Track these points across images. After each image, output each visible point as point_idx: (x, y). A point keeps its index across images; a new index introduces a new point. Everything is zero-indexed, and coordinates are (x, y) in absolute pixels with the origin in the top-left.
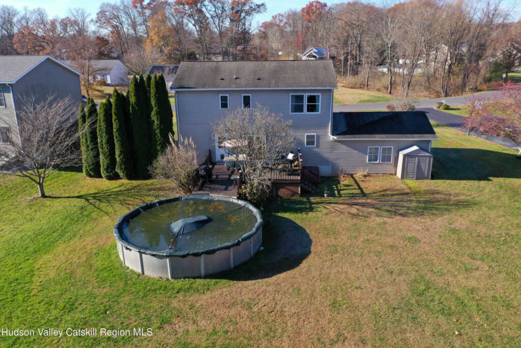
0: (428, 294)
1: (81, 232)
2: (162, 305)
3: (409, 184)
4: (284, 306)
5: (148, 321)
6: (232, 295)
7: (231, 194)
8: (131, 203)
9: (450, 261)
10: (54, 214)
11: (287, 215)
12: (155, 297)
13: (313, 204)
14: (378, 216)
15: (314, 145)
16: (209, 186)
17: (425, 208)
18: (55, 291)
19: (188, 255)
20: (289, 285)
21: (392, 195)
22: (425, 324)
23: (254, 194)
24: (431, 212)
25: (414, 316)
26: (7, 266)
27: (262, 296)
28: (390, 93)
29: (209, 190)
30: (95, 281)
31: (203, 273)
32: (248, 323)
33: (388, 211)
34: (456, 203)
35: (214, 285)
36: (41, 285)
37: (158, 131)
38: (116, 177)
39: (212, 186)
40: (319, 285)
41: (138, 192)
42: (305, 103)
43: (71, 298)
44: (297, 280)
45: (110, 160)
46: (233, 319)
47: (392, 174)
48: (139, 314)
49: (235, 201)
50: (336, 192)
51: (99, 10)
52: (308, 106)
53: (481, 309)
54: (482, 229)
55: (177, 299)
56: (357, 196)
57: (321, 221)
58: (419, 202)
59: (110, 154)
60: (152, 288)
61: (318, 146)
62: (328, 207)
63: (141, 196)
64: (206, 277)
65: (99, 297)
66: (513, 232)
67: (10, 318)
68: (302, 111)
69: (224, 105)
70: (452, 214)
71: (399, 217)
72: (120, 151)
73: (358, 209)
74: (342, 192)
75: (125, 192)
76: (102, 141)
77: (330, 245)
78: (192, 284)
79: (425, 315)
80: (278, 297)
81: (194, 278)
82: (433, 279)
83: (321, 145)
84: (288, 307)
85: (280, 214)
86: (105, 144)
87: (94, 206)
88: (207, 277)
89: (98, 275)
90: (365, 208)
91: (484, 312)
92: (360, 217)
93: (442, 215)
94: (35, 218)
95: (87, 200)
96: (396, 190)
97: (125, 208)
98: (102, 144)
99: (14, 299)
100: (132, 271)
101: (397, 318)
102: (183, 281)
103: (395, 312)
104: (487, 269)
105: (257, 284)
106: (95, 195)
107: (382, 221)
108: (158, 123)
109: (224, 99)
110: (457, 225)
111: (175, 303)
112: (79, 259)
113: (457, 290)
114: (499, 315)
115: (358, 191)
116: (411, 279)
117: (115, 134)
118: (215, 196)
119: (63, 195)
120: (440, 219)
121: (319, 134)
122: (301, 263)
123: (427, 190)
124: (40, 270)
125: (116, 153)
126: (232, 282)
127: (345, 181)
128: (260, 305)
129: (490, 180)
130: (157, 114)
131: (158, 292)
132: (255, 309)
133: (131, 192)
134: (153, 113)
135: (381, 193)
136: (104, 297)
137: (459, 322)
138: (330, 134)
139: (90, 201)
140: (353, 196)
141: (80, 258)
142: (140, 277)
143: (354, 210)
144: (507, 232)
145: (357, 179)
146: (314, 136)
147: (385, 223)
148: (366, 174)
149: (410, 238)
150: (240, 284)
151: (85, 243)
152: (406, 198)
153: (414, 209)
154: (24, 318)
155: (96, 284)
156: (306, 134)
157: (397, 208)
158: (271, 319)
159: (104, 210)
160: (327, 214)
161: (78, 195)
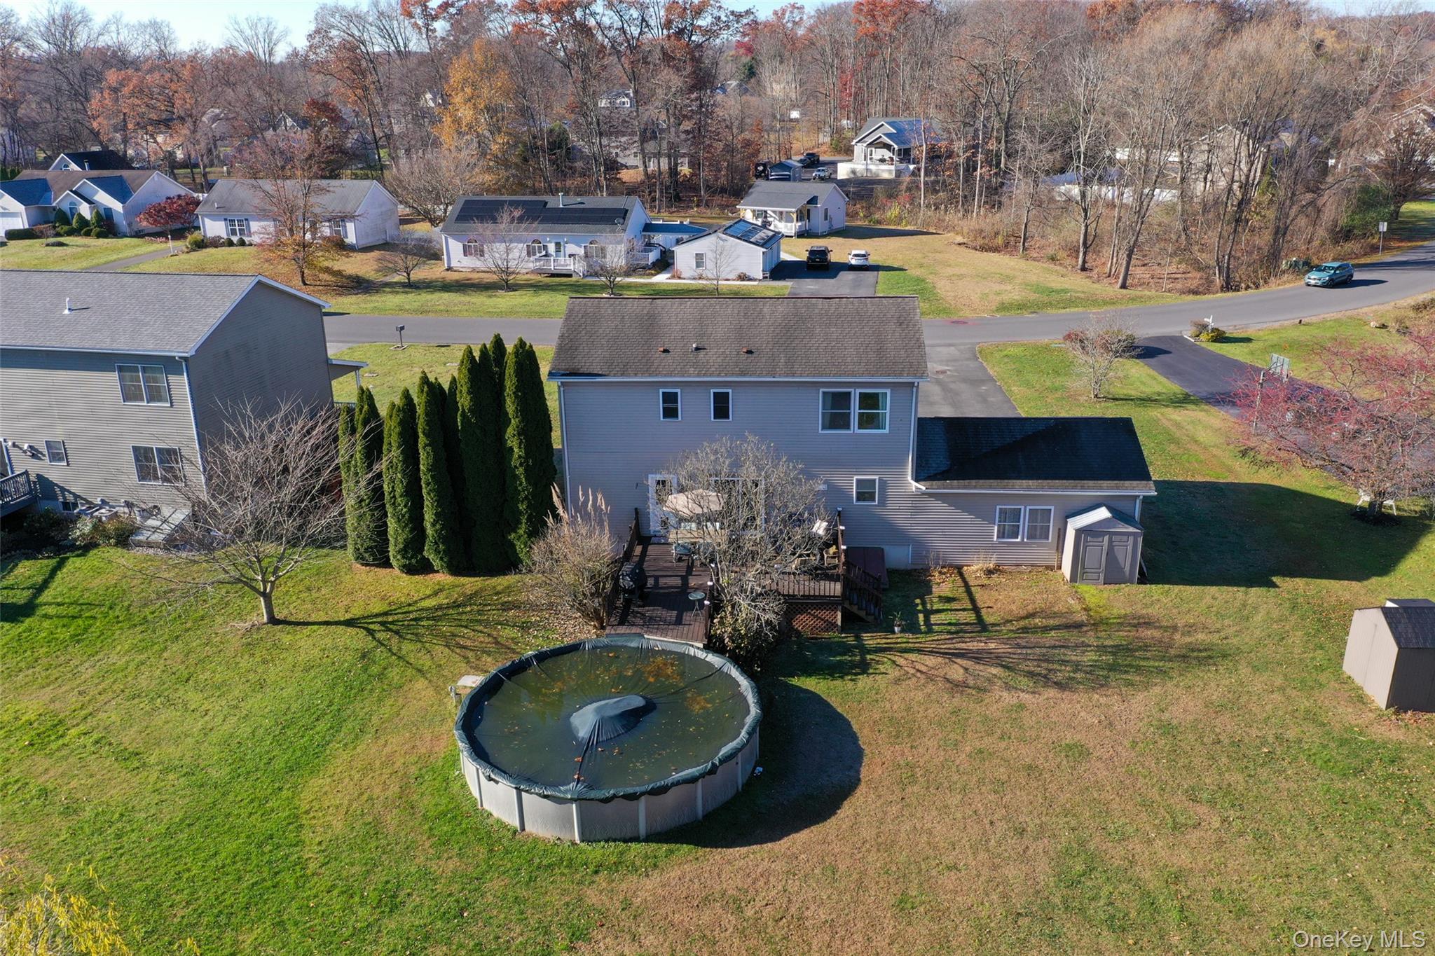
0: (1089, 883)
1: (375, 720)
2: (568, 899)
3: (1087, 596)
4: (804, 907)
5: (546, 933)
6: (703, 880)
7: (690, 635)
8: (469, 643)
9: (1147, 805)
10: (307, 670)
11: (810, 684)
12: (552, 883)
13: (869, 652)
14: (1008, 687)
15: (874, 500)
16: (640, 610)
17: (1112, 668)
18: (352, 865)
19: (614, 796)
20: (815, 860)
21: (1046, 629)
22: (1073, 948)
23: (742, 637)
24: (1124, 676)
25: (1055, 932)
26: (242, 804)
27: (761, 883)
28: (1084, 269)
29: (641, 622)
30: (427, 844)
31: (642, 831)
32: (737, 942)
33: (1031, 674)
34: (1184, 651)
35: (666, 857)
36: (323, 851)
37: (520, 471)
38: (424, 568)
39: (649, 611)
40: (875, 860)
41: (479, 612)
42: (855, 410)
43: (387, 882)
44: (830, 848)
45: (411, 531)
46: (707, 932)
47: (1051, 568)
48: (526, 919)
49: (701, 655)
50: (921, 616)
51: (312, 27)
52: (861, 415)
53: (1186, 917)
54: (1227, 725)
55: (595, 886)
56: (966, 632)
57: (883, 699)
58: (1101, 649)
59: (411, 519)
60: (544, 863)
61: (883, 503)
62: (900, 661)
63: (487, 624)
64: (648, 839)
65: (443, 881)
66: (1291, 734)
67: (281, 923)
68: (848, 427)
69: (670, 412)
70: (1169, 684)
71: (1052, 692)
72: (436, 514)
73: (966, 669)
74: (934, 619)
75: (451, 611)
76: (393, 490)
77: (902, 762)
78: (622, 853)
79: (1075, 929)
80: (793, 886)
81: (626, 841)
82: (1104, 848)
83: (890, 501)
84: (813, 908)
85: (795, 681)
86: (401, 496)
87: (390, 650)
88: (651, 838)
89: (431, 829)
90: (982, 667)
91: (1190, 924)
92: (970, 691)
93: (1147, 686)
94: (269, 682)
95: (371, 632)
96: (1055, 615)
97: (458, 658)
98: (394, 496)
99: (278, 883)
100: (498, 821)
101: (1022, 936)
102: (603, 847)
103: (1019, 923)
104: (1217, 825)
105: (752, 856)
106: (384, 619)
107: (1015, 701)
108: (522, 454)
109: (670, 399)
110: (1175, 714)
111: (593, 897)
112: (384, 790)
113: (1147, 875)
114: (1218, 932)
115: (970, 617)
116: (1059, 847)
117: (425, 477)
118: (657, 640)
119: (314, 618)
120: (1140, 696)
121: (886, 477)
122: (839, 808)
123: (1126, 615)
124: (312, 815)
125: (426, 517)
126: (701, 851)
127: (943, 586)
128: (758, 904)
129: (1274, 585)
130: (519, 434)
131: (557, 871)
132: (749, 912)
133: (463, 613)
134: (510, 431)
135: (1022, 623)
136: (451, 881)
137: (1138, 946)
138: (909, 478)
139: (378, 635)
140: (958, 630)
141: (385, 786)
142: (518, 837)
143: (956, 671)
144: (1280, 731)
145: (972, 582)
146: (874, 481)
147: (1022, 707)
148: (992, 566)
149: (1070, 747)
150: (717, 855)
151: (388, 750)
152: (1073, 637)
153: (1089, 669)
154: (308, 925)
155: (431, 851)
156: (855, 477)
157: (1051, 666)
158: (780, 934)
159: (412, 661)
160: (897, 681)
161: (348, 616)
